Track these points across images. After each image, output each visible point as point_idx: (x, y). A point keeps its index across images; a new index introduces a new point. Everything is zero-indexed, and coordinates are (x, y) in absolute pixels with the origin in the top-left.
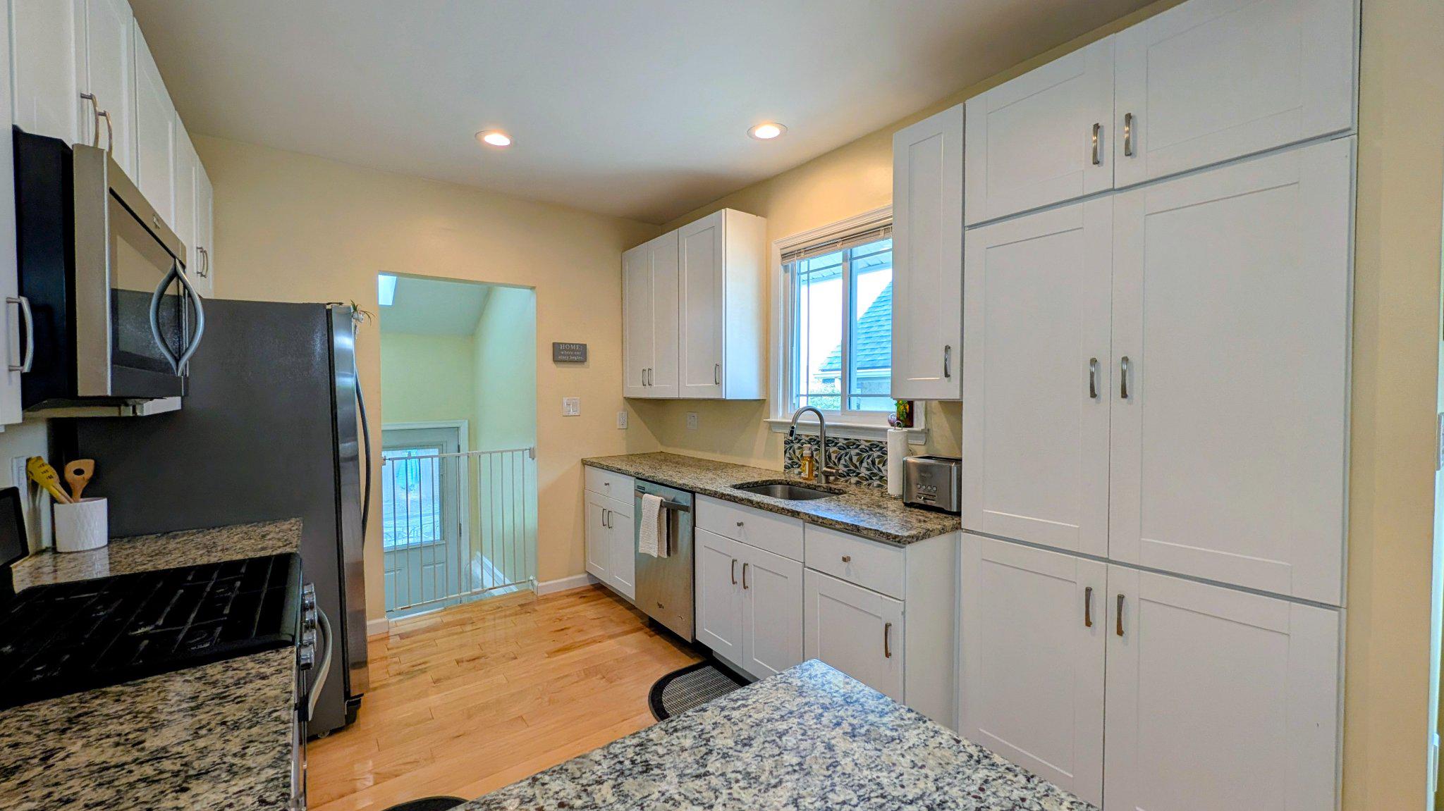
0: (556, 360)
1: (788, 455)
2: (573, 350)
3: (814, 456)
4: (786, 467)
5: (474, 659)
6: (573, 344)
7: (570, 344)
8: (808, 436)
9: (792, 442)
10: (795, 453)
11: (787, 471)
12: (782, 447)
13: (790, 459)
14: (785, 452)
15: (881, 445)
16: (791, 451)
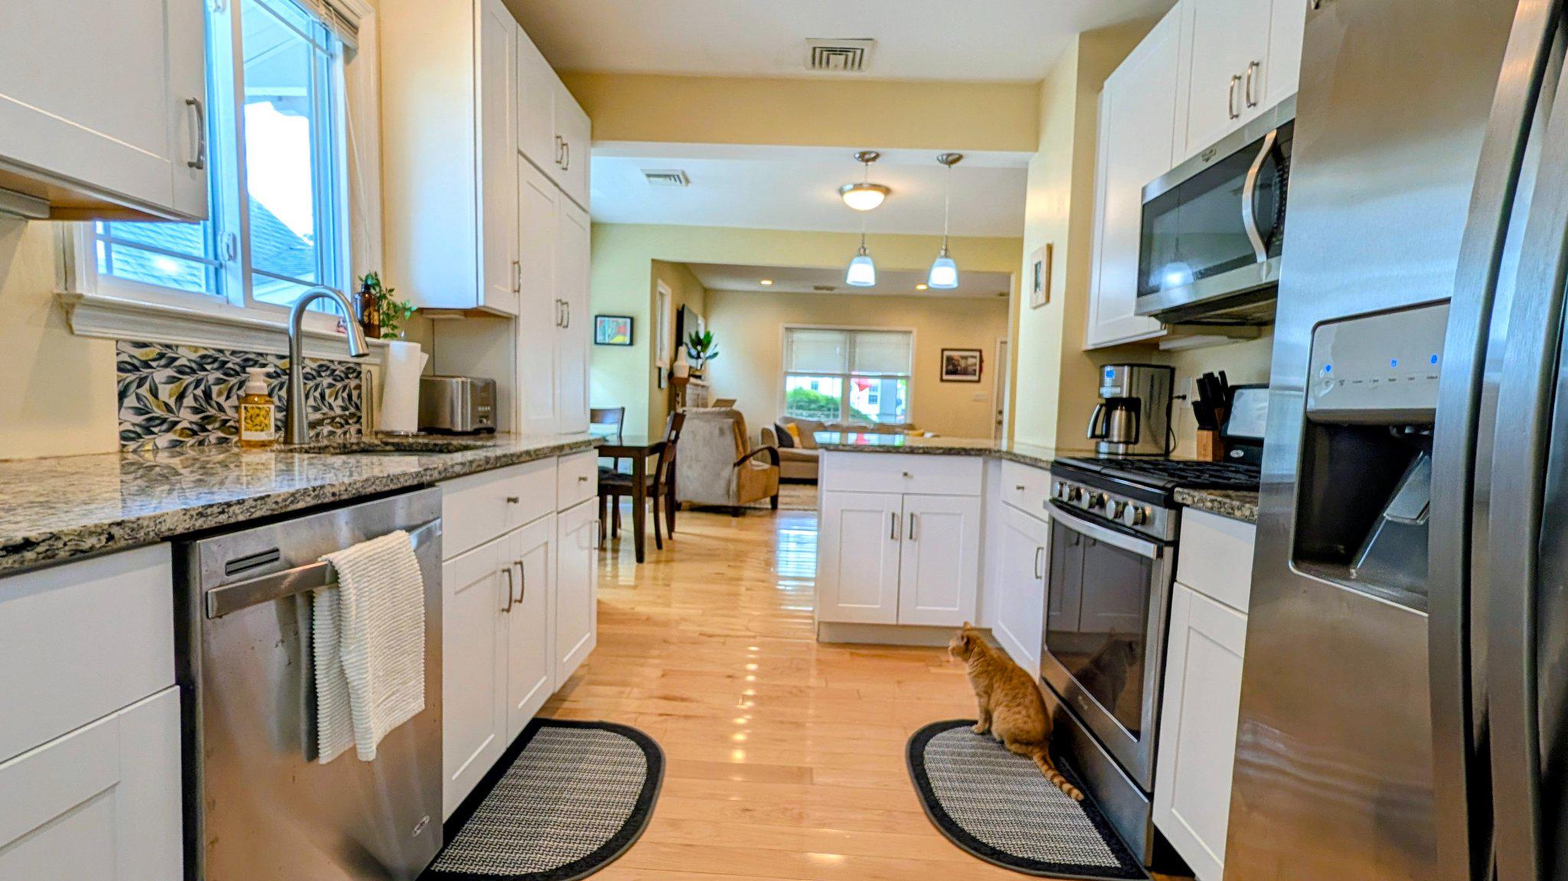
1: (131, 401)
3: (214, 396)
4: (125, 437)
8: (196, 349)
9: (146, 364)
10: (156, 396)
11: (132, 446)
12: (109, 381)
13: (139, 411)
14: (122, 395)
15: (332, 367)
16: (144, 391)
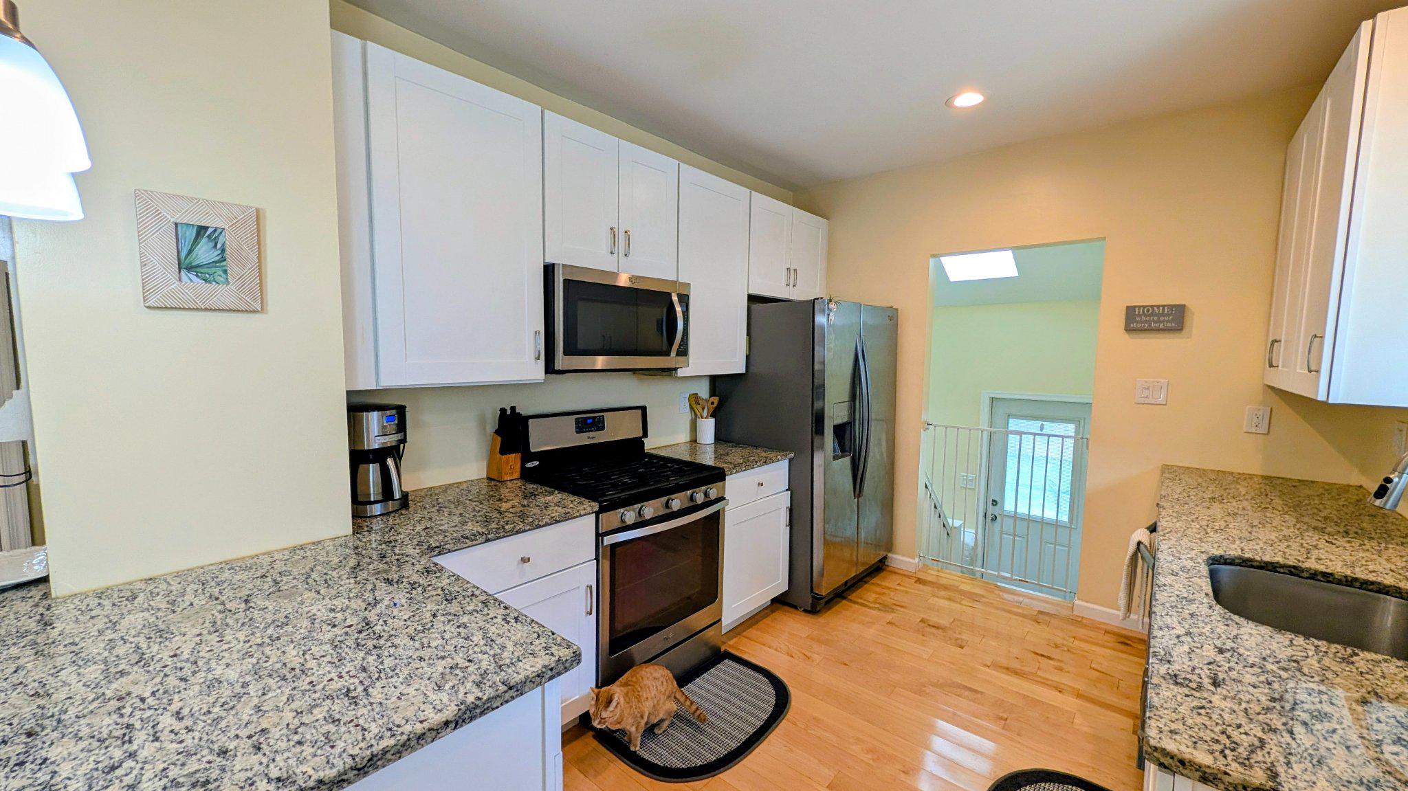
0: (1128, 329)
2: (1159, 315)
5: (1007, 669)
6: (1158, 307)
7: (1152, 307)
